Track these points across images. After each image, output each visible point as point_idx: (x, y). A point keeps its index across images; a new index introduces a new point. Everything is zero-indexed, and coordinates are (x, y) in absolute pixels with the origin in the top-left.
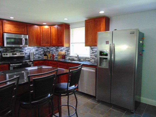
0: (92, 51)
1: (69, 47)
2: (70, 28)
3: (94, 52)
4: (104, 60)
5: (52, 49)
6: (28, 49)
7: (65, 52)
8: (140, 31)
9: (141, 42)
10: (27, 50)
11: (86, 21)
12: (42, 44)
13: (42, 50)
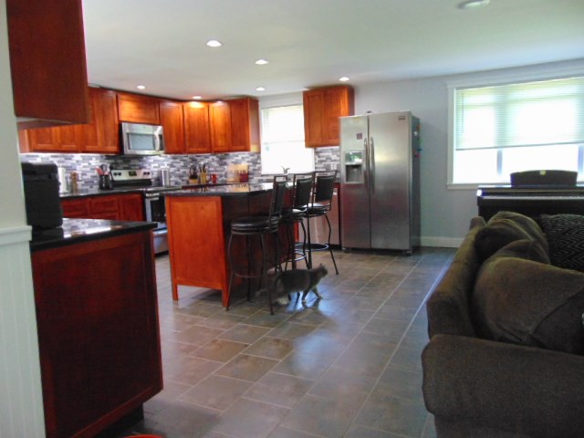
0: (318, 159)
1: (259, 153)
2: (260, 108)
3: (324, 159)
4: (355, 170)
5: (207, 161)
6: (155, 161)
7: (249, 167)
8: (414, 115)
9: (416, 133)
10: (153, 165)
11: (305, 94)
12: (190, 147)
13: (182, 164)
